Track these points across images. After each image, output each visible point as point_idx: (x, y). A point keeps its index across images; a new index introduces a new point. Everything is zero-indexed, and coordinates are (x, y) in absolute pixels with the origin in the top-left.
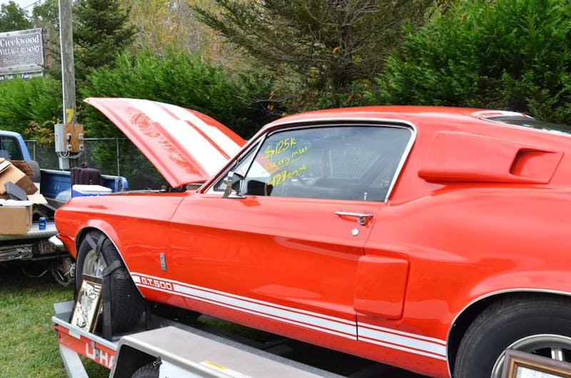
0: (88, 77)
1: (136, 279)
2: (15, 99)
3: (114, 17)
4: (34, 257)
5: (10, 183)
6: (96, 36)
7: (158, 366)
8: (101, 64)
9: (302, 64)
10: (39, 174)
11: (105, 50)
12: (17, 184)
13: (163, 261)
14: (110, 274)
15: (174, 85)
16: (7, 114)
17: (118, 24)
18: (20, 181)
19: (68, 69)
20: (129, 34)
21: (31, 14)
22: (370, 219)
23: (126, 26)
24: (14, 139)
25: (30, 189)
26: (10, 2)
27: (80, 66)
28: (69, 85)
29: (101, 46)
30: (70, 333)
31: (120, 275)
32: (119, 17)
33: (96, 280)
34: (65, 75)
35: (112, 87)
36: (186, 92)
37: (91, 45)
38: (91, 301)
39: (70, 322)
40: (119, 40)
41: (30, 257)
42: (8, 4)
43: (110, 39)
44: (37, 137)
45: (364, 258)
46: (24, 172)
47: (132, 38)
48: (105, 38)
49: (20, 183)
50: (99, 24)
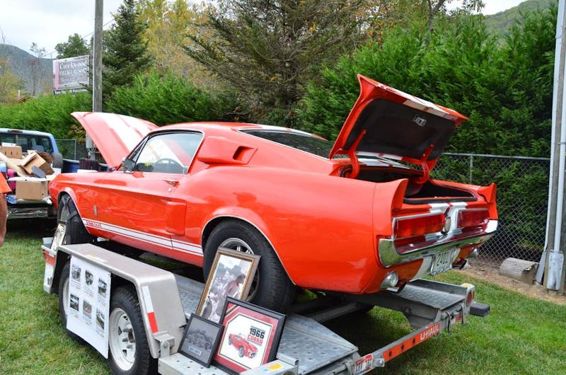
0: (113, 93)
1: (84, 222)
2: (64, 108)
3: (136, 48)
4: (49, 216)
5: (35, 167)
6: (123, 62)
7: (70, 259)
8: (124, 84)
9: (261, 86)
10: (62, 163)
11: (128, 72)
12: (40, 167)
13: (95, 210)
14: (72, 218)
15: (171, 100)
16: (58, 120)
17: (140, 53)
18: (42, 165)
19: (97, 88)
20: (146, 61)
21: (89, 43)
22: (177, 183)
23: (145, 56)
24: (48, 138)
25: (49, 171)
26: (75, 34)
27: (109, 84)
28: (97, 99)
29: (125, 70)
30: (50, 255)
31: (76, 220)
32: (140, 48)
33: (64, 223)
34: (95, 91)
35: (129, 101)
36: (178, 105)
37: (118, 69)
38: (61, 235)
39: (50, 248)
40: (138, 66)
41: (46, 216)
42: (73, 36)
43: (131, 64)
44: (77, 137)
45: (169, 203)
46: (45, 160)
47: (149, 63)
48: (128, 64)
49: (42, 167)
50: (125, 54)
